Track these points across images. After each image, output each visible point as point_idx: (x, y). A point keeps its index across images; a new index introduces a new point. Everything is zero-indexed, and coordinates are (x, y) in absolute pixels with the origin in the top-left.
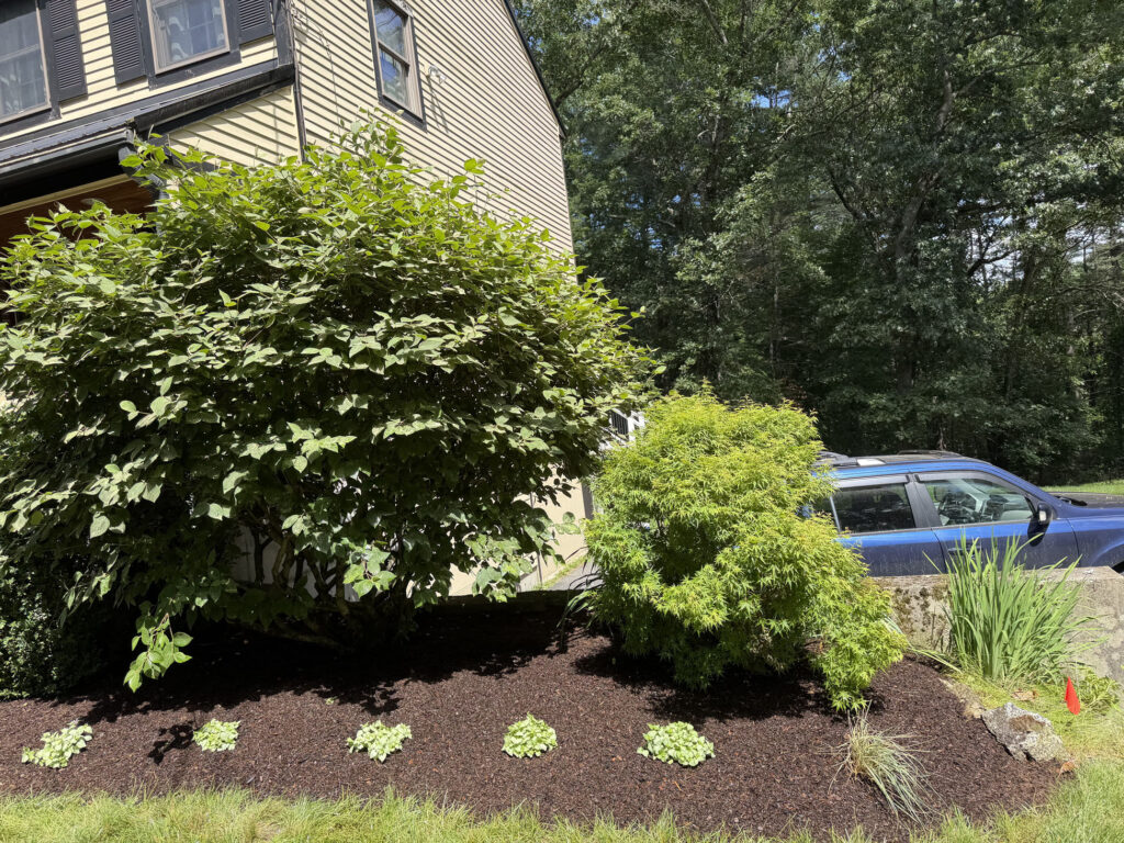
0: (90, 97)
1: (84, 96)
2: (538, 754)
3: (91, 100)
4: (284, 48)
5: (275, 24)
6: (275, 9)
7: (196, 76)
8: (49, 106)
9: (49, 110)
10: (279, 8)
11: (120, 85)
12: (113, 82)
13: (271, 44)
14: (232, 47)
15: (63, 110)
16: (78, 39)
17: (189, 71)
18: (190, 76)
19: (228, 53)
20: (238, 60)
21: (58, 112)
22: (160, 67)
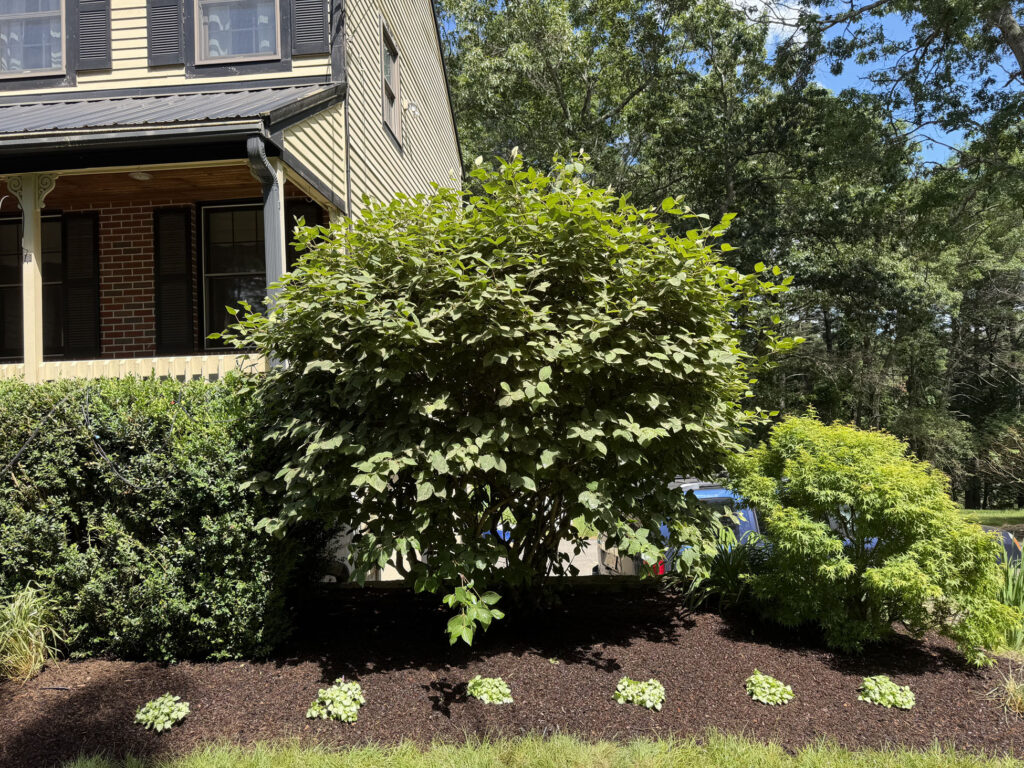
0: (113, 73)
1: (108, 70)
2: (786, 702)
3: (114, 75)
4: (339, 68)
5: (332, 44)
6: (334, 31)
7: (240, 74)
8: (63, 72)
9: (63, 76)
10: (338, 30)
11: (152, 68)
12: (145, 63)
13: (325, 61)
14: (285, 55)
15: (79, 79)
16: (109, 15)
17: (234, 69)
18: (234, 74)
19: (278, 61)
20: (289, 68)
21: (74, 80)
22: (201, 59)
